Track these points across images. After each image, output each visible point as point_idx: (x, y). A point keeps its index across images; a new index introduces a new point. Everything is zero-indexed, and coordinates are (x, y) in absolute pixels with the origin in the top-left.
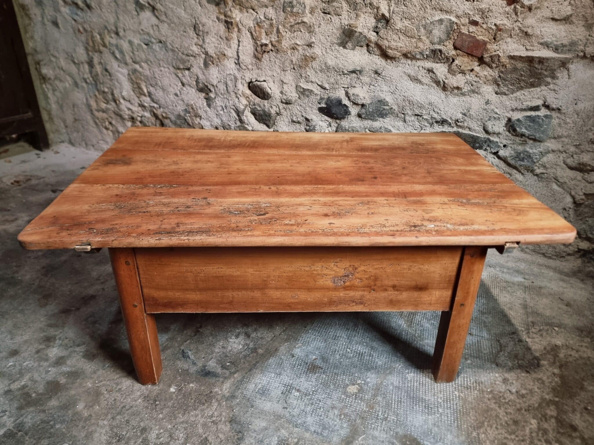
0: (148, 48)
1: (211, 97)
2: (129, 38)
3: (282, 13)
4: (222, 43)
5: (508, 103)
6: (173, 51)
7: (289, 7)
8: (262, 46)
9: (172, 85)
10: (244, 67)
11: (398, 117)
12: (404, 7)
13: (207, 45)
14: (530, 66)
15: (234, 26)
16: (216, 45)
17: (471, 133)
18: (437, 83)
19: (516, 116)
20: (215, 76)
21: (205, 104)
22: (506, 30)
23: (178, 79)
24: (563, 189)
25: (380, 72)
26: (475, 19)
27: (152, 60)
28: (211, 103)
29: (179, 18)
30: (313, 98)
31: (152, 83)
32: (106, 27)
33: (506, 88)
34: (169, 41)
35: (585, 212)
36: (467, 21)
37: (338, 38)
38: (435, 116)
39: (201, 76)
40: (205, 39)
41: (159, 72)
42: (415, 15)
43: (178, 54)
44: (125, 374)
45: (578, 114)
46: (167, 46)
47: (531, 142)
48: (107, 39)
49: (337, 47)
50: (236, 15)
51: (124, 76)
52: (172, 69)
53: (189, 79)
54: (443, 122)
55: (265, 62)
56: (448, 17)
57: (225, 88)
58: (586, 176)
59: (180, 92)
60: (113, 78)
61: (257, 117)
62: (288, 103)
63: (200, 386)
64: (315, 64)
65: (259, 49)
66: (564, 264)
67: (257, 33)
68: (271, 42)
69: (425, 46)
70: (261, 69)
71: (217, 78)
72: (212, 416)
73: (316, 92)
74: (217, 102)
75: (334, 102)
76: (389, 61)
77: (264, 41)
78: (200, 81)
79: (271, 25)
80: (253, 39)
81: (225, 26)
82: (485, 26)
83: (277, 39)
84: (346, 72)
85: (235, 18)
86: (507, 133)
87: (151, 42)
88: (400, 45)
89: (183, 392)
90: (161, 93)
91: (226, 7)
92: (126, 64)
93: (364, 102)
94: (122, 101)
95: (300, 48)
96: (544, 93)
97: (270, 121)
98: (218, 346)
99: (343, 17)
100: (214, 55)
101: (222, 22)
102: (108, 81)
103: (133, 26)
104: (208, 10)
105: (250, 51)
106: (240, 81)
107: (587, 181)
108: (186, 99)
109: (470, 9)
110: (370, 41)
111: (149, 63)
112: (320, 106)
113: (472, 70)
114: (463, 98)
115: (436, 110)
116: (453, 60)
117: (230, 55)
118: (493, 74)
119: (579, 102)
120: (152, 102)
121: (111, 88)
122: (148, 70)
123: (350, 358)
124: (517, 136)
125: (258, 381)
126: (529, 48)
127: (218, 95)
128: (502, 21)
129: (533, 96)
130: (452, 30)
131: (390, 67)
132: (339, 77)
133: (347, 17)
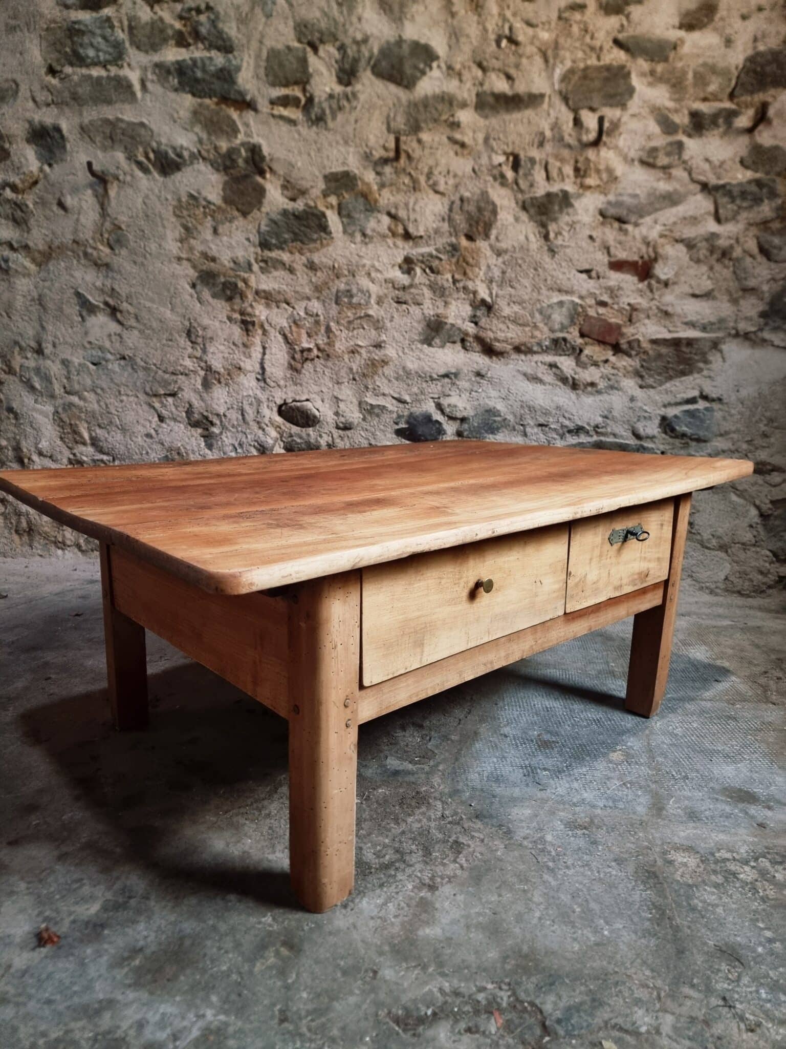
0: (98, 369)
1: (213, 432)
2: (64, 356)
3: (334, 305)
4: (237, 352)
5: (657, 398)
6: (146, 369)
7: (346, 296)
8: (302, 351)
9: (142, 421)
10: (272, 384)
11: (515, 430)
12: (510, 289)
13: (210, 356)
14: (676, 350)
15: (257, 327)
16: (226, 355)
17: (617, 440)
18: (564, 380)
19: (671, 412)
20: (222, 401)
21: (203, 444)
22: (642, 310)
23: (152, 410)
24: (745, 499)
25: (483, 372)
26: (603, 299)
27: (104, 386)
28: (215, 442)
29: (161, 321)
30: (387, 418)
31: (100, 421)
32: (16, 343)
33: (652, 380)
34: (140, 354)
35: (778, 526)
36: (593, 302)
37: (420, 334)
38: (567, 423)
39: (196, 403)
40: (207, 345)
41: (116, 404)
42: (526, 297)
43: (156, 373)
45: (742, 403)
46: (136, 364)
47: (694, 444)
48: (17, 361)
49: (419, 346)
50: (260, 311)
51: (47, 416)
52: (142, 397)
53: (174, 409)
54: (578, 430)
55: (307, 373)
56: (569, 298)
57: (240, 417)
58: (768, 478)
59: (156, 431)
60: (22, 421)
62: (347, 427)
63: (396, 788)
64: (388, 370)
65: (298, 356)
66: (767, 600)
67: (294, 334)
68: (317, 346)
69: (544, 335)
70: (301, 385)
71: (226, 403)
73: (390, 407)
74: (225, 439)
75: (420, 419)
76: (494, 358)
77: (306, 345)
78: (195, 410)
79: (317, 323)
80: (288, 343)
81: (241, 328)
82: (616, 307)
83: (326, 340)
84: (436, 377)
85: (259, 316)
86: (664, 435)
87: (104, 359)
88: (510, 335)
90: (119, 436)
91: (244, 302)
92: (52, 396)
93: (465, 414)
94: (35, 457)
95: (363, 351)
96: (698, 381)
99: (425, 306)
100: (222, 370)
101: (236, 322)
102: (12, 428)
103: (71, 338)
104: (213, 308)
105: (282, 361)
106: (265, 404)
107: (771, 485)
108: (167, 440)
109: (595, 288)
110: (467, 334)
111: (99, 391)
112: (397, 427)
113: (606, 361)
114: (600, 397)
115: (567, 415)
116: (581, 351)
117: (249, 367)
118: (633, 363)
119: (741, 389)
120: (97, 454)
121: (15, 438)
122: (95, 402)
123: (586, 727)
124: (676, 437)
125: (479, 769)
126: (671, 329)
127: (227, 428)
128: (635, 300)
129: (685, 387)
130: (576, 314)
131: (497, 366)
132: (424, 385)
133: (431, 306)
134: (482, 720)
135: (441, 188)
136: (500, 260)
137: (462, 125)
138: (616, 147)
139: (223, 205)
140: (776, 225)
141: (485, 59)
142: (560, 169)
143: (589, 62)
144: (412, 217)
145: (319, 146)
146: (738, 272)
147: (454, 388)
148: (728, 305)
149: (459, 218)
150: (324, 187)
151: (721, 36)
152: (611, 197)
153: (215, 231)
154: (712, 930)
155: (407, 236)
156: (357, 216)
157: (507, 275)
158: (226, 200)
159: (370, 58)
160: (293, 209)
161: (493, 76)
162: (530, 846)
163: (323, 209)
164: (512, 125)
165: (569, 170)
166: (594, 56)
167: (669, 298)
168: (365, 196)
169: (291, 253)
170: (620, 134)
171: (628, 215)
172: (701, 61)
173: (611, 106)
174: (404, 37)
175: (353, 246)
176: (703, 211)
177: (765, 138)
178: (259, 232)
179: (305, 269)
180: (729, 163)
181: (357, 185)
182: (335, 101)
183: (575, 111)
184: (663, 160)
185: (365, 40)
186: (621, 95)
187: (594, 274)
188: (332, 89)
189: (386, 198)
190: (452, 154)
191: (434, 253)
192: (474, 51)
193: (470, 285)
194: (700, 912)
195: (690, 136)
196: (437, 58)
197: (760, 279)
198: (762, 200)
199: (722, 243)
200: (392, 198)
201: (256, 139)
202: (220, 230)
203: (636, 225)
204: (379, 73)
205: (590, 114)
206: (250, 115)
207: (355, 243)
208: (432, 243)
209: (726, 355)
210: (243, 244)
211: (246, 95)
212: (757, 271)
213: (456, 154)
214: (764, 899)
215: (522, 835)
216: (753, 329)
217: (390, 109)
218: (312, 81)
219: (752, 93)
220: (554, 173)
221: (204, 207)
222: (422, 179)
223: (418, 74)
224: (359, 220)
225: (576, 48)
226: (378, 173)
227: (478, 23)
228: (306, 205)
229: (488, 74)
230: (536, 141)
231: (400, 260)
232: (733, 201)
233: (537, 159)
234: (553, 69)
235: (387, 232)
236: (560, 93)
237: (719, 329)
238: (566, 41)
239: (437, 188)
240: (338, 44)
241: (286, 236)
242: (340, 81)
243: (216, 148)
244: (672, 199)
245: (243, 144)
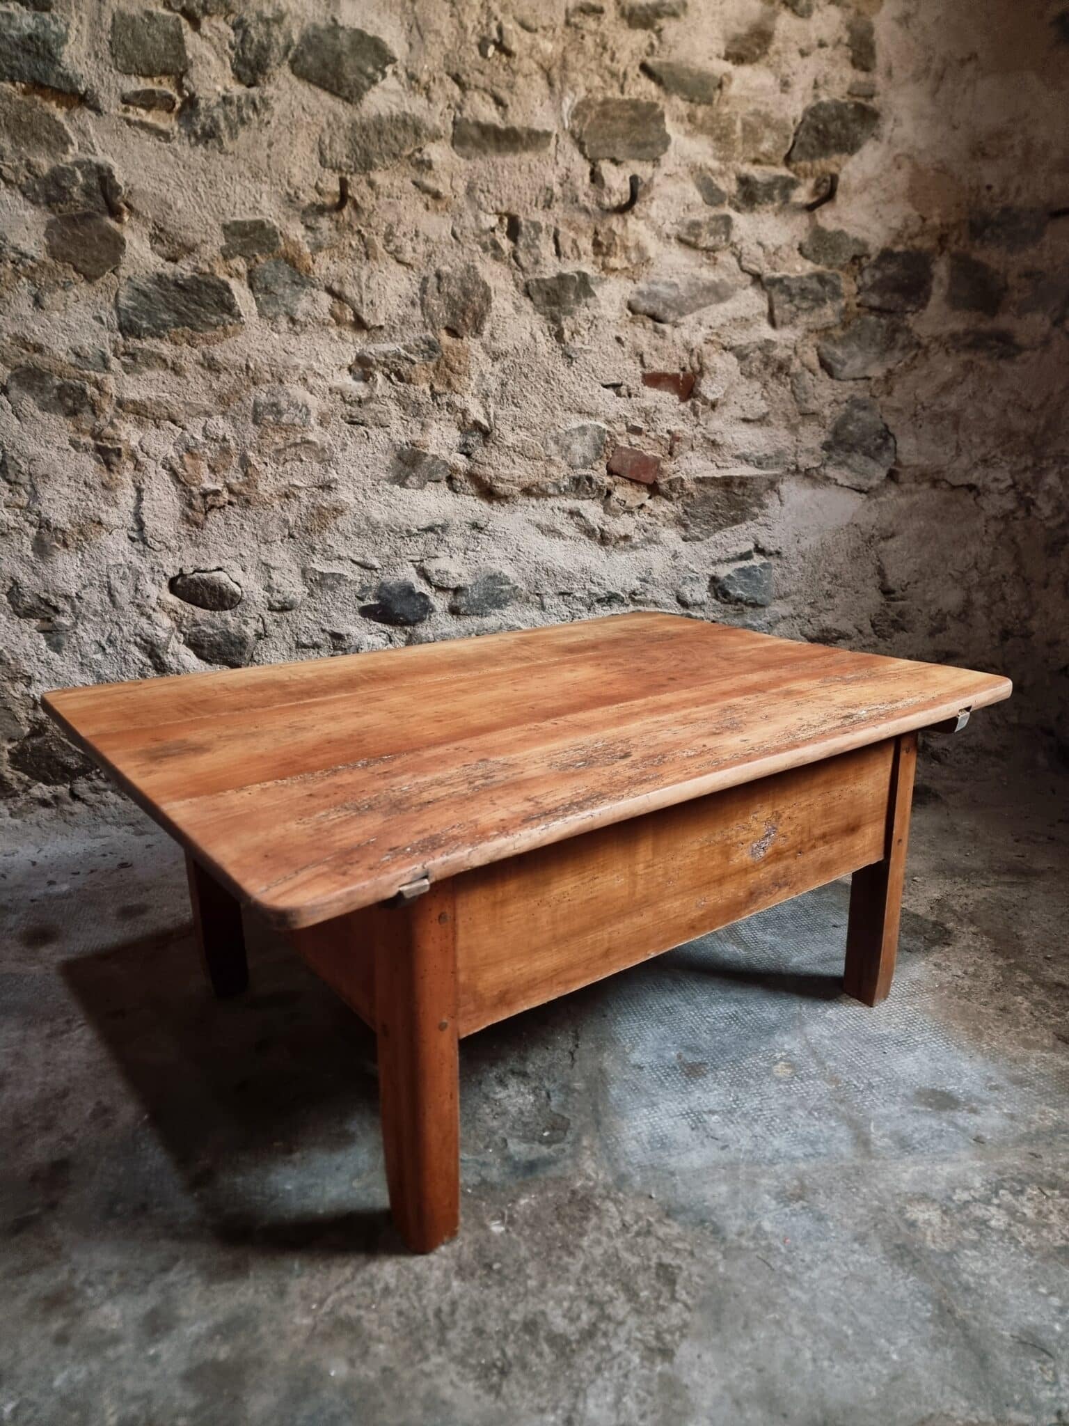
1: (60, 624)
3: (252, 426)
4: (92, 497)
5: (705, 553)
7: (271, 413)
8: (205, 495)
10: (157, 546)
11: (528, 601)
12: (513, 408)
13: (46, 504)
14: (726, 491)
15: (124, 458)
16: (74, 502)
18: (589, 532)
19: (724, 571)
20: (73, 574)
21: (44, 644)
22: (686, 439)
25: (482, 524)
26: (635, 424)
28: (64, 640)
30: (345, 591)
33: (698, 530)
36: (624, 428)
37: (388, 469)
38: (596, 589)
39: (26, 579)
40: (39, 487)
42: (537, 421)
44: (362, 1258)
45: (803, 557)
47: (750, 609)
49: (388, 487)
50: (128, 434)
54: (611, 599)
55: (214, 528)
56: (593, 422)
57: (107, 599)
61: (206, 652)
62: (286, 608)
63: (541, 1192)
64: (344, 523)
65: (198, 503)
67: (188, 468)
68: (228, 486)
69: (561, 472)
70: (206, 546)
71: (80, 577)
72: (625, 1227)
73: (351, 577)
74: (84, 634)
75: (395, 592)
76: (495, 503)
77: (209, 486)
78: (25, 591)
79: (225, 451)
80: (179, 481)
81: (97, 460)
82: (652, 435)
83: (242, 478)
84: (415, 531)
85: (128, 441)
86: (714, 601)
88: (516, 472)
89: (521, 1221)
91: (97, 418)
93: (461, 583)
95: (302, 494)
96: (753, 530)
97: (241, 654)
98: (487, 1118)
99: (393, 429)
100: (69, 526)
101: (87, 450)
104: (44, 426)
105: (171, 511)
106: (148, 577)
109: (626, 409)
110: (457, 471)
112: (362, 604)
113: (642, 507)
114: (635, 553)
115: (595, 579)
116: (609, 493)
117: (115, 521)
118: (674, 509)
119: (802, 539)
123: (726, 1030)
124: (730, 603)
125: (633, 1132)
126: (720, 464)
127: (84, 617)
128: (678, 426)
129: (738, 538)
130: (603, 444)
131: (500, 515)
132: (399, 543)
133: (401, 430)
134: (600, 1049)
135: (408, 256)
136: (498, 366)
137: (434, 167)
138: (648, 216)
139: (49, 261)
140: (838, 333)
141: (465, 71)
142: (574, 242)
143: (609, 94)
144: (367, 297)
145: (211, 177)
146: (797, 391)
147: (442, 546)
148: (786, 432)
149: (436, 303)
150: (223, 243)
151: (777, 77)
152: (642, 285)
153: (37, 302)
154: (997, 1314)
155: (359, 324)
156: (281, 291)
157: (509, 388)
158: (52, 252)
159: (288, 48)
160: (174, 274)
161: (476, 97)
162: (751, 1245)
163: (225, 278)
164: (506, 173)
165: (586, 244)
166: (616, 85)
167: (717, 424)
168: (292, 262)
169: (176, 344)
170: (652, 199)
171: (664, 310)
172: (751, 108)
173: (640, 159)
174: (340, 23)
175: (276, 336)
176: (755, 312)
177: (828, 218)
178: (118, 309)
179: (199, 368)
180: (786, 249)
181: (276, 244)
182: (235, 109)
183: (593, 162)
184: (707, 241)
185: (279, 19)
186: (652, 144)
187: (623, 390)
188: (226, 89)
189: (323, 266)
190: (420, 206)
191: (403, 352)
192: (447, 56)
193: (457, 400)
194: (976, 1290)
195: (738, 209)
196: (393, 60)
197: (821, 401)
198: (824, 301)
199: (779, 353)
200: (332, 267)
201: (101, 158)
202: (47, 300)
203: (676, 325)
204: (303, 75)
205: (613, 168)
206: (86, 117)
207: (279, 333)
208: (398, 337)
209: (785, 498)
210: (91, 326)
211: (78, 83)
212: (818, 390)
213: (427, 207)
214: (1030, 1251)
215: (735, 1229)
216: (816, 465)
217: (323, 130)
218: (193, 73)
219: (812, 157)
220: (566, 246)
221: (13, 262)
222: (379, 242)
223: (366, 83)
224: (282, 297)
225: (591, 70)
226: (308, 228)
227: (452, 16)
228: (196, 269)
229: (469, 93)
230: (541, 199)
231: (350, 359)
232: (791, 301)
233: (543, 225)
234: (561, 98)
235: (329, 317)
236: (572, 133)
237: (777, 463)
238: (577, 60)
239: (400, 256)
240: (232, 18)
241: (165, 317)
242: (239, 78)
243: (29, 165)
244: (718, 293)
245: (78, 164)
